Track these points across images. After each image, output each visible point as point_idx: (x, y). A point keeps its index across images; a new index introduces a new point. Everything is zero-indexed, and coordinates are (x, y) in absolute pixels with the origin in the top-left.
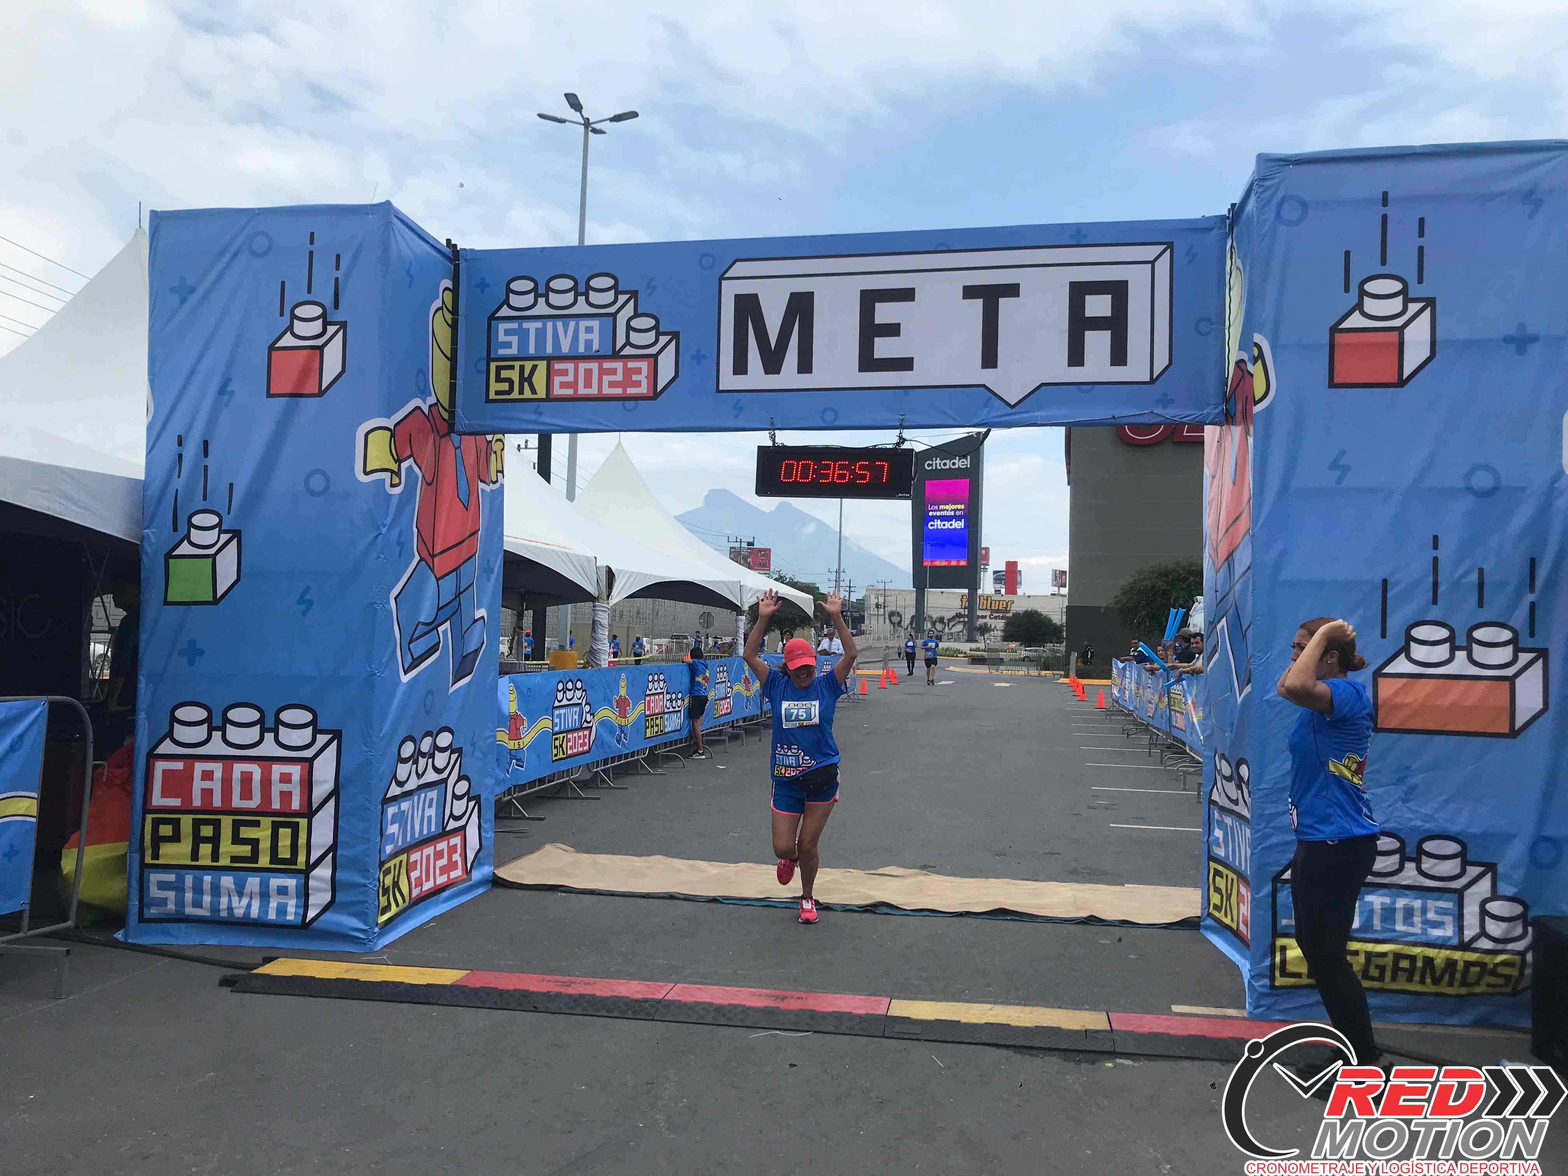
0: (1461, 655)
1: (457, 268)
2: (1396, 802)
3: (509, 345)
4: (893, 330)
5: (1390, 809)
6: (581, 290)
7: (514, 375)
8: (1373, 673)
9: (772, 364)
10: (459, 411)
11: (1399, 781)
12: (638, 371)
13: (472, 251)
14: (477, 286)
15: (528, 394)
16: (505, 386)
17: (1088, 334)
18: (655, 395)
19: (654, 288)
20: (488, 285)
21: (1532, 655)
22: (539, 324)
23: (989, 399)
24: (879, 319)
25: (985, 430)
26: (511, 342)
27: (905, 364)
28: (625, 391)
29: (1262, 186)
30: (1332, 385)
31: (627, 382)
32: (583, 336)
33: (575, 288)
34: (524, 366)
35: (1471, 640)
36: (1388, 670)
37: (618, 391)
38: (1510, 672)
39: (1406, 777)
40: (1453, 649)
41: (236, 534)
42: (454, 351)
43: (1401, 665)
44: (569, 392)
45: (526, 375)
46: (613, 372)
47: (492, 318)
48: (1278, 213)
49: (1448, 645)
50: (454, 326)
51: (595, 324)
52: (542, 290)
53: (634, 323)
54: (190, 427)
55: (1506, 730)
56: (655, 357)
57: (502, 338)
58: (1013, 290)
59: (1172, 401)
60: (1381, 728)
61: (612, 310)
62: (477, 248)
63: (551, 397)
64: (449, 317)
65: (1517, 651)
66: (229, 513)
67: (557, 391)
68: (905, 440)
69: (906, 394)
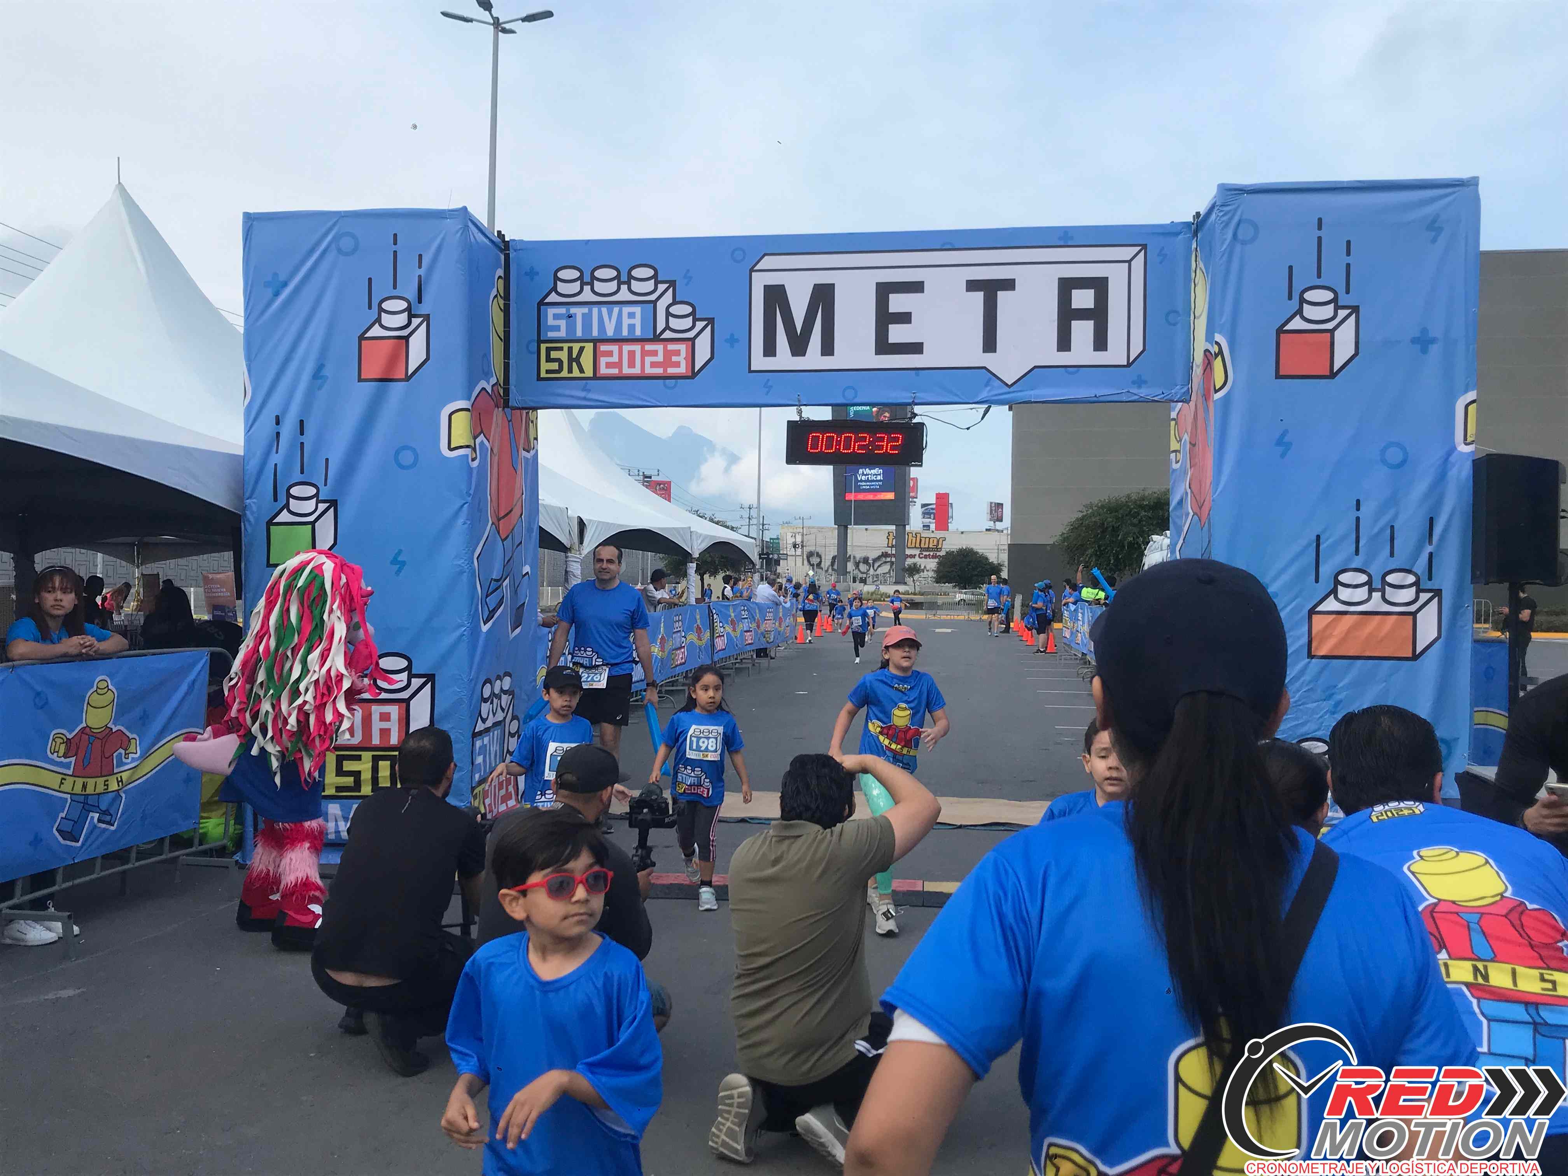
0: (1377, 595)
1: (507, 257)
2: (1326, 713)
3: (557, 328)
4: (905, 318)
5: (1321, 720)
6: (624, 279)
7: (563, 355)
8: (1309, 611)
9: (799, 347)
10: (512, 388)
11: (1329, 697)
12: (677, 353)
13: (522, 241)
14: (526, 274)
15: (576, 373)
16: (555, 366)
17: (1075, 324)
18: (694, 375)
19: (691, 278)
20: (537, 273)
21: (1430, 595)
22: (585, 310)
23: (989, 380)
24: (892, 309)
25: (987, 406)
26: (559, 326)
27: (916, 348)
28: (665, 370)
29: (1222, 211)
30: (1278, 376)
31: (668, 362)
32: (626, 322)
33: (618, 277)
34: (572, 347)
35: (1384, 582)
36: (1319, 609)
37: (659, 371)
38: (1413, 608)
39: (1333, 694)
40: (1371, 591)
41: (333, 503)
42: (507, 334)
43: (1331, 605)
44: (615, 371)
45: (574, 356)
46: (655, 353)
47: (541, 303)
48: (1235, 235)
49: (1367, 587)
50: (506, 311)
51: (637, 310)
52: (587, 278)
53: (673, 310)
54: (286, 408)
55: (1410, 655)
56: (693, 340)
57: (551, 322)
58: (1009, 285)
59: (1145, 382)
60: (1314, 656)
61: (653, 297)
62: (526, 239)
63: (598, 376)
64: (502, 302)
65: (1418, 592)
66: (326, 485)
67: (603, 370)
68: (916, 415)
69: (917, 375)
